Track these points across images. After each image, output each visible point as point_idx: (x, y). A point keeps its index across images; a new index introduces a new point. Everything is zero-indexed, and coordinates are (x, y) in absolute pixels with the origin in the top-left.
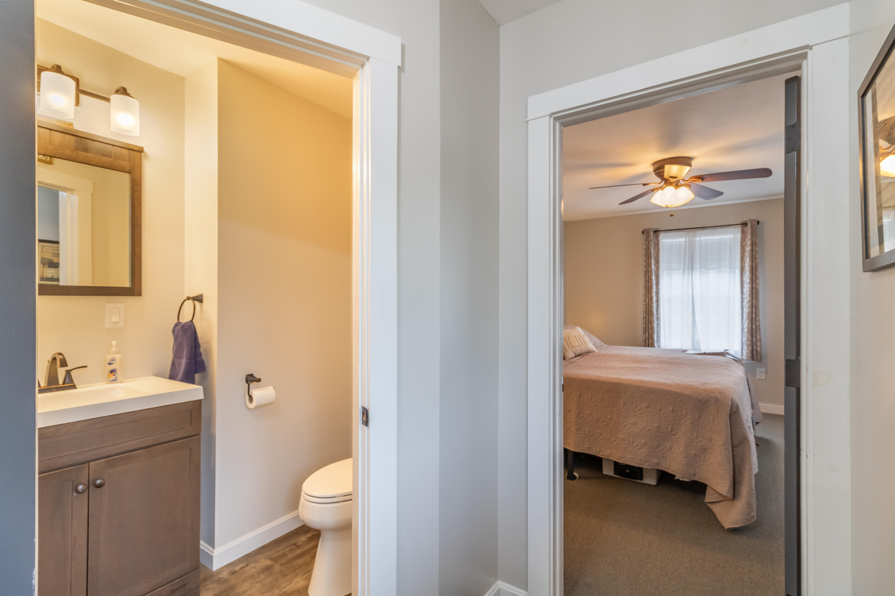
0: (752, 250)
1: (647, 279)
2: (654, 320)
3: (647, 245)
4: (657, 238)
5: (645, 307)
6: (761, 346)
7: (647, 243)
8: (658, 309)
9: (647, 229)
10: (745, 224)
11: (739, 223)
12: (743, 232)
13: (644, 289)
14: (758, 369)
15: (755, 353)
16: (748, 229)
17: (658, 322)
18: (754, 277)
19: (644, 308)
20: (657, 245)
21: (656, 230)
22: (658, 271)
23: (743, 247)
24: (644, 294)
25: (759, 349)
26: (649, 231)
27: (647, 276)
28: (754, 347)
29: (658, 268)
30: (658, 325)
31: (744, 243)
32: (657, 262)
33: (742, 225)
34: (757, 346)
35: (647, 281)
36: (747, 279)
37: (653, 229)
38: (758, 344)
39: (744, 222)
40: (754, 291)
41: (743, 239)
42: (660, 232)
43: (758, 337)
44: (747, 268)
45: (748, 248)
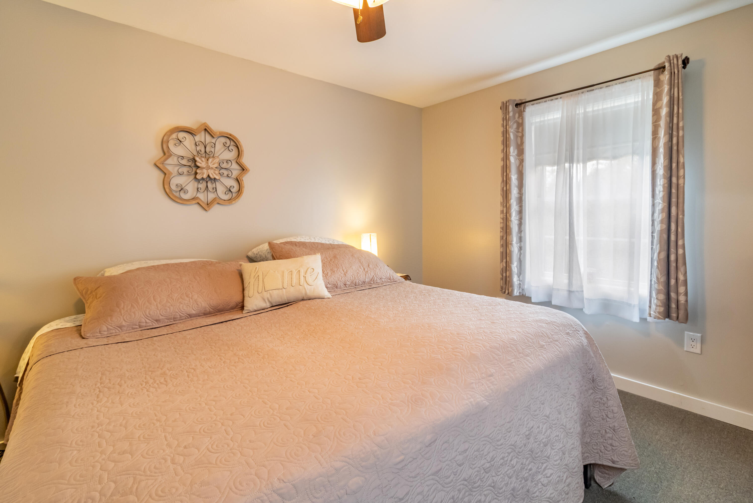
0: (671, 114)
1: (505, 179)
2: (512, 241)
3: (505, 127)
4: (521, 115)
5: (502, 221)
6: (686, 294)
7: (505, 125)
8: (520, 224)
9: (505, 102)
10: (661, 69)
11: (653, 68)
12: (658, 83)
13: (501, 194)
14: (686, 332)
15: (673, 306)
16: (665, 77)
17: (520, 244)
18: (674, 165)
19: (501, 223)
20: (520, 125)
21: (520, 102)
22: (523, 166)
23: (656, 112)
24: (501, 202)
25: (682, 299)
26: (508, 104)
27: (505, 174)
28: (673, 295)
29: (521, 162)
30: (520, 248)
31: (658, 105)
32: (521, 152)
33: (657, 72)
34: (677, 293)
35: (505, 182)
36: (660, 169)
37: (515, 100)
38: (682, 289)
39: (659, 64)
40: (674, 191)
41: (657, 97)
42: (527, 104)
43: (681, 277)
44: (661, 150)
45: (664, 111)
